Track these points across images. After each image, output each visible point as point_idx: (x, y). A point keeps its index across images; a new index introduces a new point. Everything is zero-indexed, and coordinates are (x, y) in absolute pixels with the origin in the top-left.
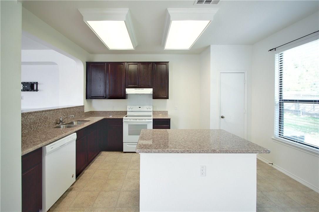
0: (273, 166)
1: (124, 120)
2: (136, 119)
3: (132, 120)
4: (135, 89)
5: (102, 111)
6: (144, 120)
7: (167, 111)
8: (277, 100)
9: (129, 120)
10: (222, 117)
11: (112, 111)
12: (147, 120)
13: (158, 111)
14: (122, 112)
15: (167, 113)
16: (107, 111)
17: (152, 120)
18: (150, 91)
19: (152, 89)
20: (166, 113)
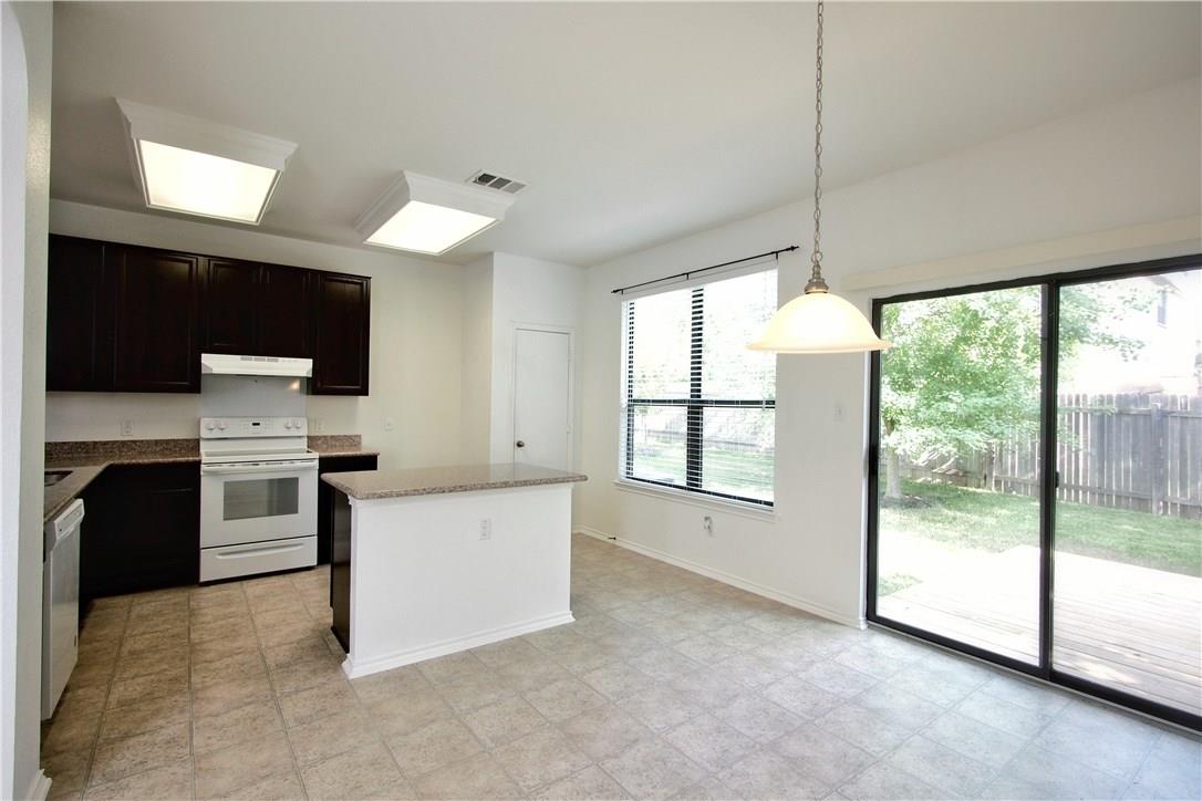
0: (617, 543)
1: (203, 467)
2: (256, 463)
3: (238, 467)
4: (242, 359)
5: (64, 443)
6: (286, 465)
7: (359, 437)
8: (624, 401)
9: (225, 467)
10: (519, 445)
11: (124, 443)
12: (299, 464)
13: (325, 437)
14: (172, 444)
15: (360, 443)
16: (95, 443)
17: (316, 463)
18: (303, 367)
19: (311, 360)
20: (354, 440)
